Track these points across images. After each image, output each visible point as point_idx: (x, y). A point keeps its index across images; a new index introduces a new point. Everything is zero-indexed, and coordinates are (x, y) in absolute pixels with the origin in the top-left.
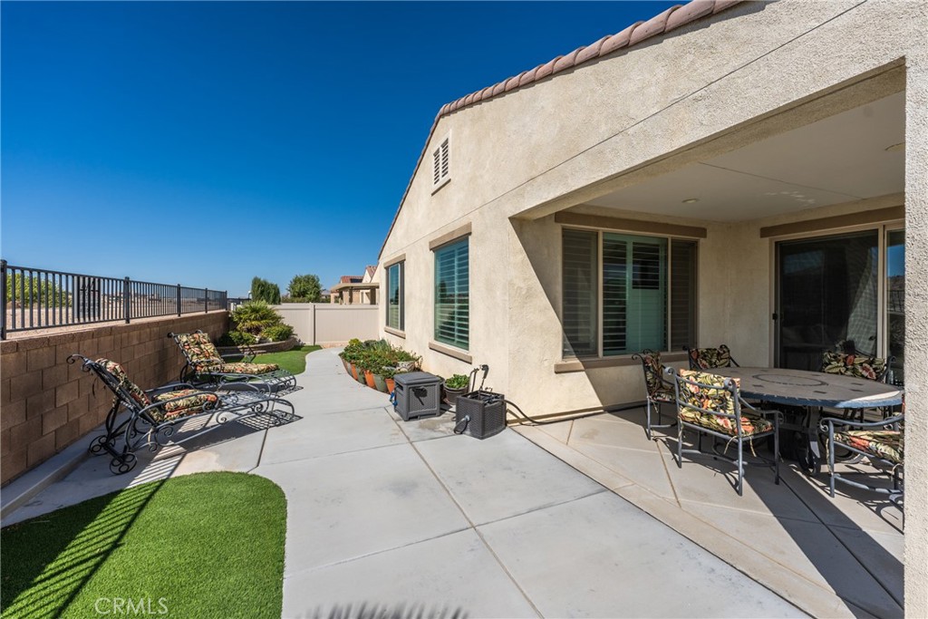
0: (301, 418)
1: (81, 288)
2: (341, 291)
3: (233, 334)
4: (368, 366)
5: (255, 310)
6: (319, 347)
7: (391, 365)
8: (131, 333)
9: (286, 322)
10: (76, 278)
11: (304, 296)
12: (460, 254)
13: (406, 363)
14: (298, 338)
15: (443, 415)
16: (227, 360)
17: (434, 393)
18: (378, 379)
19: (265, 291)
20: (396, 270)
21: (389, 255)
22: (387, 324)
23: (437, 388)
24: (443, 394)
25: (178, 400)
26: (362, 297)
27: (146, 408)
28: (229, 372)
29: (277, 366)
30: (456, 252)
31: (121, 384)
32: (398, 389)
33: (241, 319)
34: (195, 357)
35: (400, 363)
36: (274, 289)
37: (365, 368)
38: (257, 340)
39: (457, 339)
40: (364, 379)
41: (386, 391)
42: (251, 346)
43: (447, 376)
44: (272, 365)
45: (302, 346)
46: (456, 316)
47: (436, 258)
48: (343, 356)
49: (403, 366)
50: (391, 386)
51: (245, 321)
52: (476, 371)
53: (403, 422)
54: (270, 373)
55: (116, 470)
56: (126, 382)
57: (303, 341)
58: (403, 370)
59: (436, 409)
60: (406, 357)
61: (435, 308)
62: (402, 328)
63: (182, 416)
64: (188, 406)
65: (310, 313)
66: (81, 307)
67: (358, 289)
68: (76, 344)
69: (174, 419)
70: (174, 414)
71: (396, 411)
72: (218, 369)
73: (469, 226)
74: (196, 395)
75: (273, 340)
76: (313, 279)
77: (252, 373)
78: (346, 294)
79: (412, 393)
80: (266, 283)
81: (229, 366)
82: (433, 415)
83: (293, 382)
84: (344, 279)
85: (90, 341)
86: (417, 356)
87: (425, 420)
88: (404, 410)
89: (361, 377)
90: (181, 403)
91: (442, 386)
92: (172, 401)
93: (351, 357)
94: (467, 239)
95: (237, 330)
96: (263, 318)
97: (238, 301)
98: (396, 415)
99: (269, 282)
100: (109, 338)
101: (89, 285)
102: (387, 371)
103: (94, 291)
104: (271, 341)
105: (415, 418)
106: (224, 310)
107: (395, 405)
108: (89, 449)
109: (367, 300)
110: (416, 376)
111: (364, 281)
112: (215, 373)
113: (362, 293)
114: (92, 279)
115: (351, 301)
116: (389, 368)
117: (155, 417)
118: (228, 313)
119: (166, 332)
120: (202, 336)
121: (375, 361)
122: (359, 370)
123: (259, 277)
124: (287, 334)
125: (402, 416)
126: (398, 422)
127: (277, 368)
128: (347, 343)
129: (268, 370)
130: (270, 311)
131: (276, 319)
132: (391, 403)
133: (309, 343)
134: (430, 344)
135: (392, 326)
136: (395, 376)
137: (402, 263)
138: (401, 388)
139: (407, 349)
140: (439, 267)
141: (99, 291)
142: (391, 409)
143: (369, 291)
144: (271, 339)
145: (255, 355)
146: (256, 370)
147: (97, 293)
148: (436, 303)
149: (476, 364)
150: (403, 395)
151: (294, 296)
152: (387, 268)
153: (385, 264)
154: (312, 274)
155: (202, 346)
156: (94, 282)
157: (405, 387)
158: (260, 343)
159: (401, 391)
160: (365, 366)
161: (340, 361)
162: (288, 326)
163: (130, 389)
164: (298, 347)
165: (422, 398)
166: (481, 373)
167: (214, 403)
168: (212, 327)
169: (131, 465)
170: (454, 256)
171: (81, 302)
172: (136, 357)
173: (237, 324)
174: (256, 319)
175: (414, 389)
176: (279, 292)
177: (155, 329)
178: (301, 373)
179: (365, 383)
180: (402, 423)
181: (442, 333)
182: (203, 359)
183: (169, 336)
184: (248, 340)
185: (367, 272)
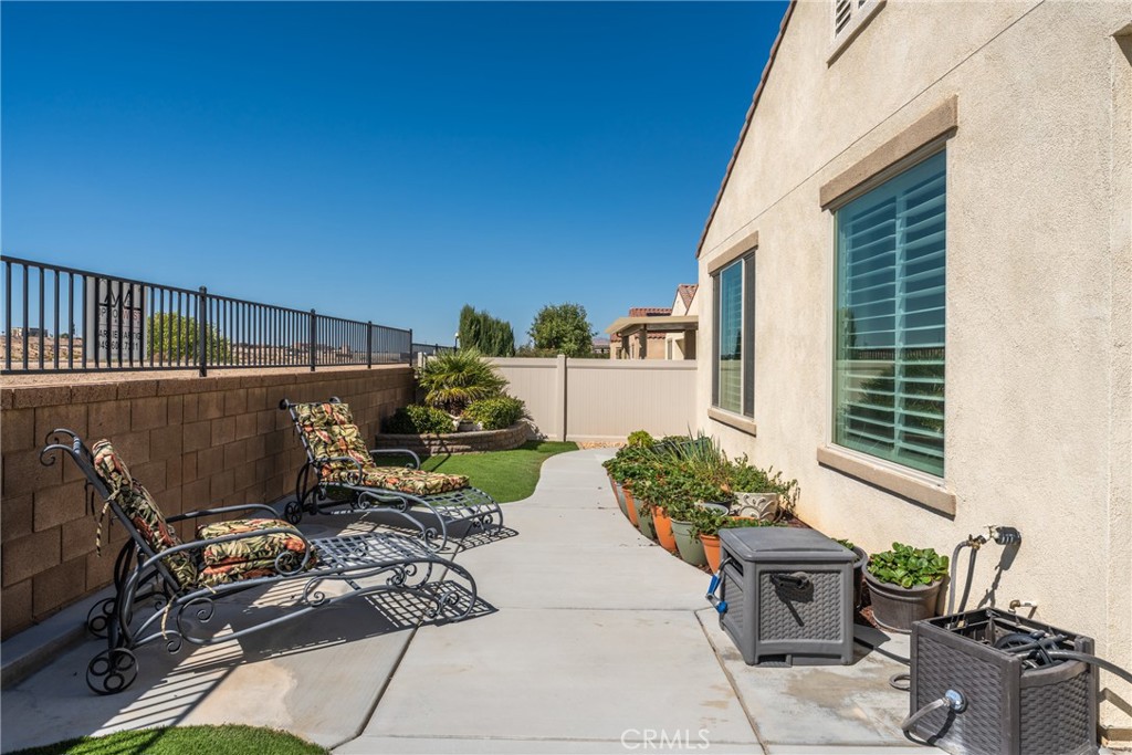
0: (492, 610)
1: (102, 300)
2: (624, 335)
3: (414, 411)
4: (662, 496)
5: (457, 367)
6: (572, 446)
7: (716, 499)
8: (206, 396)
9: (512, 391)
10: (91, 281)
11: (558, 347)
12: (911, 204)
13: (756, 498)
14: (534, 424)
15: (863, 663)
16: (381, 460)
17: (834, 594)
18: (683, 532)
19: (484, 333)
20: (737, 275)
21: (720, 243)
22: (715, 402)
23: (844, 580)
24: (862, 594)
25: (228, 541)
26: (667, 348)
27: (162, 553)
28: (374, 486)
29: (465, 480)
30: (902, 199)
31: (113, 496)
32: (728, 568)
33: (432, 382)
34: (321, 449)
35: (741, 495)
36: (502, 330)
37: (654, 500)
38: (455, 423)
39: (900, 444)
40: (652, 526)
41: (703, 564)
42: (442, 435)
43: (874, 544)
44: (456, 477)
45: (541, 441)
46: (899, 379)
47: (841, 227)
48: (611, 467)
49: (749, 505)
50: (715, 556)
51: (440, 386)
52: (975, 543)
53: (742, 664)
54: (452, 495)
55: (98, 683)
56: (125, 492)
57: (543, 432)
58: (746, 514)
59: (841, 641)
60: (755, 481)
61: (836, 369)
62: (749, 410)
63: (234, 577)
64: (246, 558)
65: (558, 373)
66: (102, 339)
67: (662, 330)
68: (83, 409)
69: (219, 583)
70: (219, 574)
71: (723, 626)
72: (355, 477)
73: (950, 108)
74: (265, 534)
75: (485, 427)
76: (575, 314)
77: (414, 491)
78: (633, 340)
79: (769, 588)
80: (486, 318)
81: (377, 474)
82: (832, 657)
83: (496, 516)
84: (634, 313)
85: (113, 404)
86: (785, 479)
87: (807, 670)
88: (746, 631)
89: (644, 521)
90: (232, 549)
91: (858, 572)
92: (217, 543)
93: (625, 473)
94: (942, 152)
95: (422, 403)
96: (470, 381)
97: (430, 349)
98: (725, 640)
99: (493, 316)
100: (156, 401)
101: (120, 296)
102: (708, 514)
103: (131, 308)
104: (480, 427)
105: (778, 658)
106: (407, 365)
107: (723, 610)
108: (86, 623)
109: (678, 354)
110: (781, 540)
111: (673, 314)
112: (350, 485)
113: (670, 342)
114: (126, 287)
115: (643, 354)
116: (712, 507)
117: (180, 576)
118: (412, 371)
119: (277, 398)
120: (338, 409)
121: (679, 485)
122: (640, 504)
123: (471, 305)
124: (511, 416)
125: (739, 646)
126: (729, 664)
127: (465, 485)
128: (624, 441)
129: (447, 487)
130: (482, 368)
131: (494, 386)
132: (709, 603)
133: (554, 435)
134: (820, 452)
135: (726, 406)
136: (723, 532)
137: (749, 255)
138: (740, 569)
139: (760, 463)
140: (846, 252)
141: (141, 310)
142: (711, 618)
143: (681, 336)
144: (480, 424)
145: (449, 453)
146: (421, 485)
147: (136, 314)
148: (837, 357)
149: (974, 520)
150: (743, 587)
151: (541, 346)
152: (715, 274)
153: (710, 265)
154: (573, 303)
155: (336, 429)
156: (131, 292)
157: (748, 568)
158: (460, 429)
159: (737, 578)
160: (654, 494)
161: (605, 479)
162: (515, 401)
163: (133, 510)
164: (533, 443)
165: (797, 605)
166: (991, 553)
167: (299, 555)
168: (379, 395)
169: (128, 676)
170: (892, 214)
171: (103, 328)
172: (216, 443)
173: (425, 391)
174: (456, 384)
175: (775, 576)
176: (511, 337)
177: (257, 391)
178: (524, 497)
179: (655, 537)
180: (738, 667)
181: (854, 424)
182: (335, 456)
183: (282, 406)
184: (439, 423)
185: (679, 298)
